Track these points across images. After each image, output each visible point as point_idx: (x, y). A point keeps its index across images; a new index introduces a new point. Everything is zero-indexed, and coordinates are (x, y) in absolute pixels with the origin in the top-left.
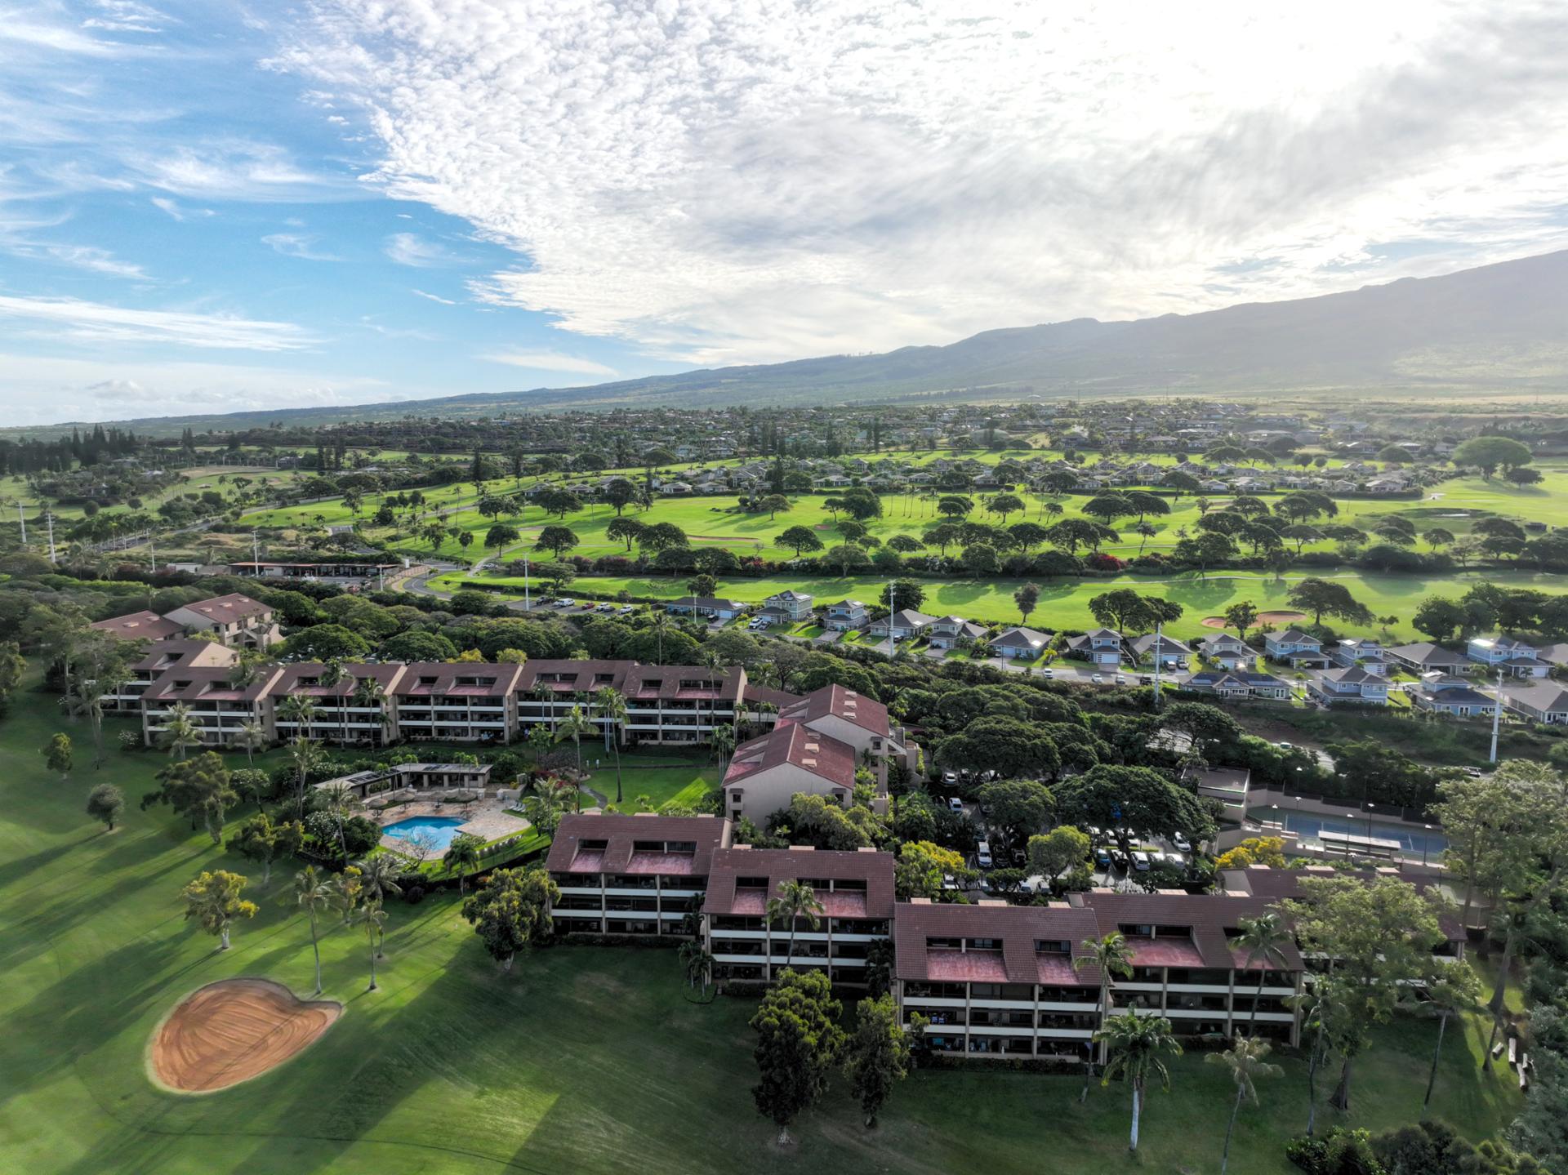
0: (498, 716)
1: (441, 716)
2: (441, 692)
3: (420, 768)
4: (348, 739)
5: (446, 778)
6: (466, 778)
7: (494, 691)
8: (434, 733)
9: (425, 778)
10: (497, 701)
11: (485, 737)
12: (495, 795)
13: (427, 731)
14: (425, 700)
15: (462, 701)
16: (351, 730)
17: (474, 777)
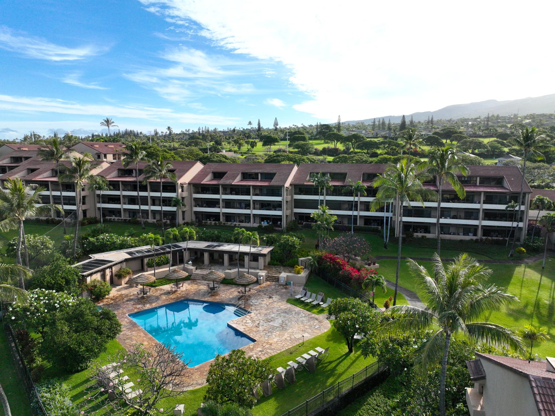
0: (278, 206)
1: (228, 204)
2: (228, 182)
3: (202, 245)
4: (150, 220)
5: (226, 257)
6: (246, 258)
7: (274, 182)
8: (222, 219)
9: (206, 255)
10: (276, 191)
11: (264, 224)
12: (277, 279)
13: (216, 216)
14: (215, 190)
15: (246, 191)
16: (154, 212)
17: (255, 257)
